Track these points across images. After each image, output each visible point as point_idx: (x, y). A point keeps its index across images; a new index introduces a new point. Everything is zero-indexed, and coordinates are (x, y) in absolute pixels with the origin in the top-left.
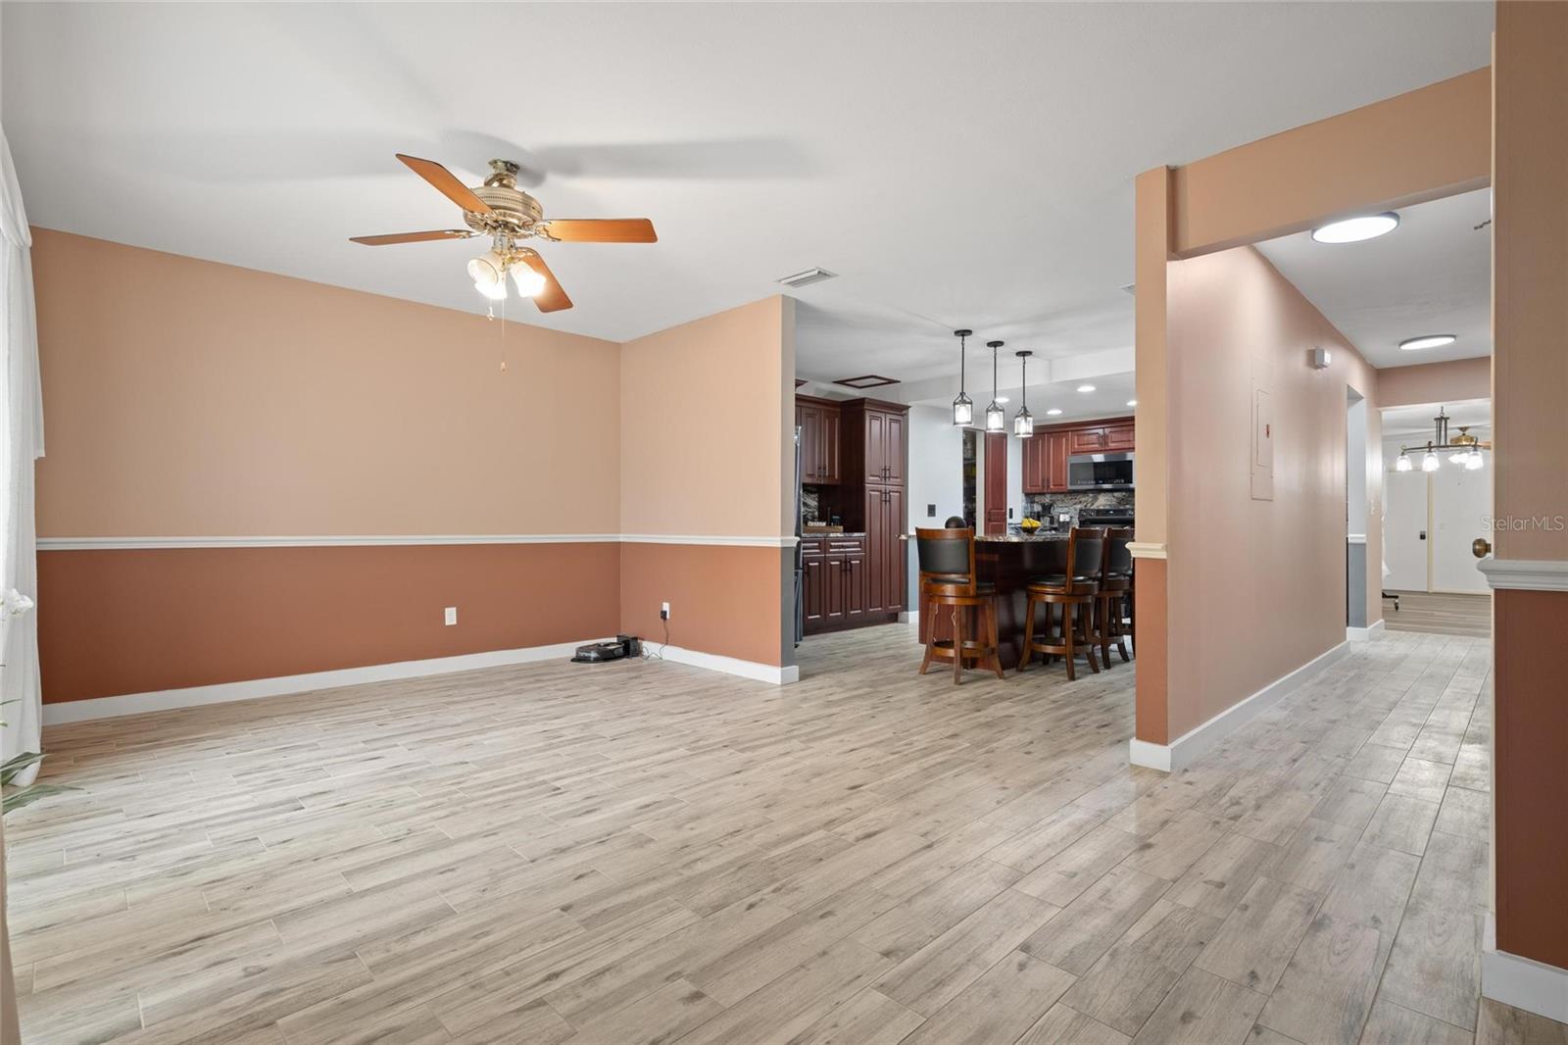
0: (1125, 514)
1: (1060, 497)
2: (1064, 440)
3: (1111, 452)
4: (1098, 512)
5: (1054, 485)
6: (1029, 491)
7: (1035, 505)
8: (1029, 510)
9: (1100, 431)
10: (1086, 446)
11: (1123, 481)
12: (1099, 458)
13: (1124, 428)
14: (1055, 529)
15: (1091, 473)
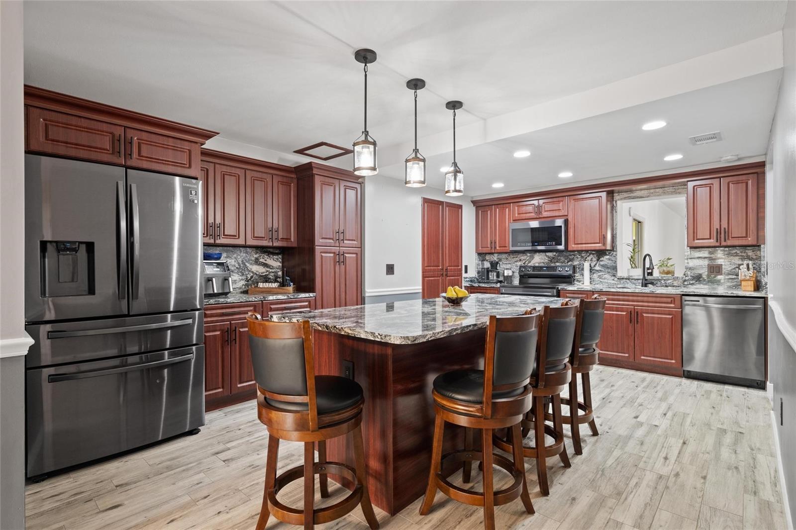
0: (556, 270)
1: (504, 256)
2: (507, 210)
3: (543, 220)
4: (534, 268)
5: (499, 247)
6: (481, 252)
7: (485, 263)
8: (481, 267)
9: (536, 203)
10: (525, 215)
11: (554, 243)
12: (535, 224)
13: (555, 200)
14: (501, 282)
15: (528, 237)
